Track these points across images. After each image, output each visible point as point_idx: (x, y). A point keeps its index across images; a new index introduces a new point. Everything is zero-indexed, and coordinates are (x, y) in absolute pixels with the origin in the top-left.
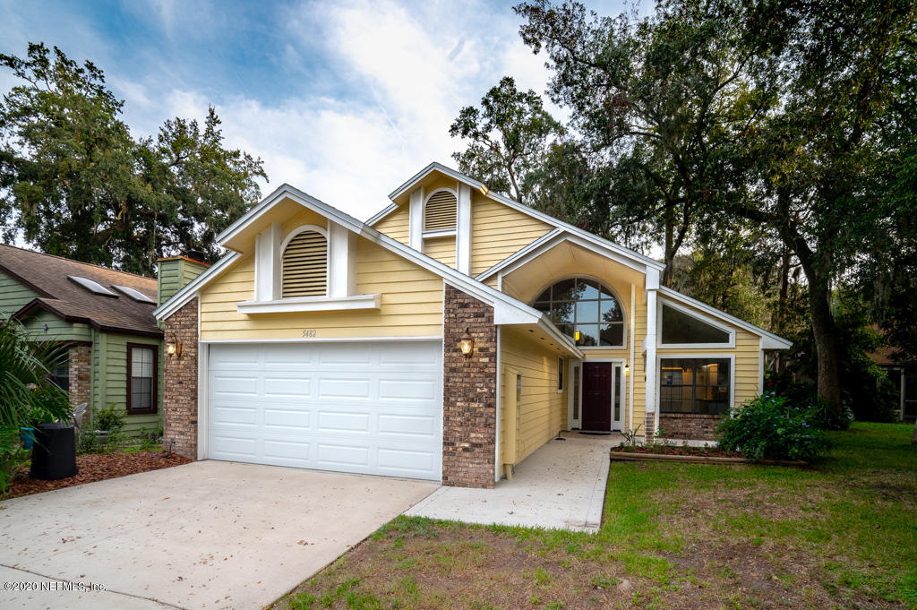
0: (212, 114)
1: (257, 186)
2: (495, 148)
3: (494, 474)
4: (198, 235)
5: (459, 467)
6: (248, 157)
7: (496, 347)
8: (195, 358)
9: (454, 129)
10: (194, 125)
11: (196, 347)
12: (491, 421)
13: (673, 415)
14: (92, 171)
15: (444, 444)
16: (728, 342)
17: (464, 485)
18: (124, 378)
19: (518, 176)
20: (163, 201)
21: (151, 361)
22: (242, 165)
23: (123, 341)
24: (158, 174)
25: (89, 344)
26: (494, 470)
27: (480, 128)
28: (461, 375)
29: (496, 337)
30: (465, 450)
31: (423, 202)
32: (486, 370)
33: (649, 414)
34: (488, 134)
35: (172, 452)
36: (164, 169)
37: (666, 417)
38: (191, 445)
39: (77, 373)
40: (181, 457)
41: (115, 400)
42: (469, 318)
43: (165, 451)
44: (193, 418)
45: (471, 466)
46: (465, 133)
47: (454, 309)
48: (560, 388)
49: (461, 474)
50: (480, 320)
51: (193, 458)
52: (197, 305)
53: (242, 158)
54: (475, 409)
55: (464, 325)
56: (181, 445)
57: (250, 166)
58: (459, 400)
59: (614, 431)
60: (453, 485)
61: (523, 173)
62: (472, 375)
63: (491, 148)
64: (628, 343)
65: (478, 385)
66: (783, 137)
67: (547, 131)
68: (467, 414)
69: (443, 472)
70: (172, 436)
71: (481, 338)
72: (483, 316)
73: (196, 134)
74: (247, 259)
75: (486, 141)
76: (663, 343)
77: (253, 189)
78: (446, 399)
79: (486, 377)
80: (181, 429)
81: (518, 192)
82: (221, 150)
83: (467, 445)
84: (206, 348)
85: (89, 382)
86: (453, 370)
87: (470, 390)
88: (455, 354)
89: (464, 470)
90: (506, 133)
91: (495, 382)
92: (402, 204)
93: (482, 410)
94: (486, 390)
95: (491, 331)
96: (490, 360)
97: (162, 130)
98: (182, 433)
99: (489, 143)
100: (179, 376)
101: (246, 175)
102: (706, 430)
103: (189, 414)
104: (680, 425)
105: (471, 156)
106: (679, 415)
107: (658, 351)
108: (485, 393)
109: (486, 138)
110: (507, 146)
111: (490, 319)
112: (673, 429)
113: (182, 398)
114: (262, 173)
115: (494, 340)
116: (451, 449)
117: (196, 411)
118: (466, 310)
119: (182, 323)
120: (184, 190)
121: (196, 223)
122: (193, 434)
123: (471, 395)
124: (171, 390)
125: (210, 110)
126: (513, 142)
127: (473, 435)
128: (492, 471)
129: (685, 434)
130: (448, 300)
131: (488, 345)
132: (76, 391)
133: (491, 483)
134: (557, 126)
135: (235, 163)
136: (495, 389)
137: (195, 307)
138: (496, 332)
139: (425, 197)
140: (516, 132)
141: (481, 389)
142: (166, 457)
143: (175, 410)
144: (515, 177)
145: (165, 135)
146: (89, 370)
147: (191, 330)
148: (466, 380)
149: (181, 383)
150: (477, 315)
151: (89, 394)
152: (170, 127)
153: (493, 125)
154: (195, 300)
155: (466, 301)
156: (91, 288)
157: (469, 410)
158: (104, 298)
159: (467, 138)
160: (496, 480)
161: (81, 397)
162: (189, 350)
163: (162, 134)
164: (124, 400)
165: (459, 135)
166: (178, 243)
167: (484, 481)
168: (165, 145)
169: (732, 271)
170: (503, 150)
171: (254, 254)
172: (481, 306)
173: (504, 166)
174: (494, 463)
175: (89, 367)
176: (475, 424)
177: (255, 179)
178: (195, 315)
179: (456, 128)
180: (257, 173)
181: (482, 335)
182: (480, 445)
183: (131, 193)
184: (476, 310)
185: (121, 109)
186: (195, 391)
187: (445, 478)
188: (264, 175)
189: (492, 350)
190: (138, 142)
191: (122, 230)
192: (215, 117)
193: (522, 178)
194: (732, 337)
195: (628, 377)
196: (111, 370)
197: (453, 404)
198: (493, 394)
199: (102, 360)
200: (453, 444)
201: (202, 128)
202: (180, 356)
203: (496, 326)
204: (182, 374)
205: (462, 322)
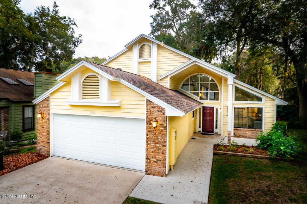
0: (55, 3)
1: (73, 29)
2: (167, 14)
3: (166, 172)
4: (50, 47)
5: (152, 168)
6: (69, 18)
7: (166, 124)
8: (49, 120)
9: (151, 6)
10: (48, 8)
11: (49, 115)
12: (165, 152)
13: (239, 129)
14: (9, 28)
15: (146, 159)
16: (261, 101)
17: (154, 175)
18: (22, 118)
19: (177, 23)
20: (36, 38)
21: (32, 111)
22: (67, 21)
23: (21, 105)
24: (34, 27)
25: (8, 107)
26: (166, 170)
27: (161, 6)
28: (152, 133)
29: (166, 120)
30: (154, 162)
31: (138, 49)
32: (163, 132)
33: (229, 132)
34: (164, 8)
35: (40, 153)
36: (37, 25)
37: (236, 129)
38: (47, 151)
39: (3, 118)
40: (44, 156)
41: (18, 127)
42: (156, 112)
43: (37, 153)
44: (48, 141)
45: (156, 168)
46: (155, 7)
47: (150, 109)
48: (193, 117)
49: (152, 171)
50: (160, 113)
51: (48, 156)
52: (49, 99)
53: (67, 19)
54: (158, 147)
55: (153, 115)
56: (43, 151)
57: (70, 21)
58: (152, 143)
59: (215, 133)
60: (150, 175)
61: (179, 22)
62: (157, 134)
63: (166, 13)
64: (221, 99)
65: (159, 138)
66: (285, 17)
67: (188, 7)
68: (155, 148)
69: (146, 169)
70: (40, 147)
71: (160, 120)
72: (161, 112)
73: (49, 11)
74: (68, 83)
75: (163, 10)
76: (235, 100)
77: (71, 30)
78: (147, 142)
79: (163, 135)
80: (43, 145)
81: (176, 30)
82: (59, 16)
83: (155, 160)
84: (53, 115)
85: (8, 121)
86: (149, 131)
87: (156, 140)
88: (150, 126)
89: (154, 169)
90: (171, 8)
91: (166, 137)
92: (130, 48)
93: (161, 147)
94: (162, 140)
95: (164, 118)
96: (164, 129)
97: (36, 10)
98: (44, 147)
99: (165, 11)
100: (42, 125)
101: (68, 25)
102: (252, 135)
103: (47, 139)
104: (242, 133)
105: (157, 15)
106: (241, 129)
107: (233, 104)
108: (162, 141)
109: (164, 9)
110: (172, 13)
111: (164, 113)
112: (239, 134)
113: (44, 133)
114: (75, 24)
115: (165, 121)
116: (149, 161)
117: (49, 138)
118: (154, 109)
119: (44, 105)
120: (45, 32)
121: (49, 43)
122: (48, 147)
123: (157, 141)
124: (39, 130)
125: (54, 2)
126: (175, 12)
127: (157, 156)
128: (165, 171)
129: (244, 136)
130: (147, 105)
131: (163, 123)
132: (3, 125)
133: (165, 175)
134: (192, 6)
135: (64, 21)
136: (166, 140)
137: (48, 100)
138: (166, 118)
139: (139, 46)
140: (176, 7)
141: (160, 139)
142: (38, 156)
143: (41, 138)
144: (176, 24)
145: (37, 12)
146: (8, 117)
147: (47, 108)
148: (155, 135)
149: (43, 128)
150: (159, 111)
151: (8, 125)
152: (39, 9)
153: (166, 4)
154: (49, 97)
155: (155, 106)
156: (8, 82)
157: (156, 147)
158: (14, 86)
159: (156, 9)
160: (167, 174)
161: (5, 127)
162: (46, 116)
163: (36, 12)
164: (21, 127)
165: (153, 8)
166: (42, 51)
167: (162, 174)
168: (37, 16)
169: (264, 59)
170: (171, 14)
171: (71, 81)
172: (160, 108)
173: (171, 20)
174: (166, 168)
175: (8, 116)
176: (158, 152)
177: (72, 26)
178: (48, 103)
179: (152, 6)
180: (73, 24)
181: (161, 119)
182: (160, 160)
183: (24, 35)
184: (158, 109)
185: (20, 3)
186: (49, 131)
187: (146, 172)
188: (76, 25)
189: (165, 125)
190: (26, 15)
191: (21, 47)
192: (56, 4)
193: (178, 24)
194: (263, 100)
195: (221, 112)
196: (16, 116)
197: (149, 144)
198: (165, 142)
199: (13, 113)
200: (149, 159)
201: (51, 9)
202: (43, 118)
203: (166, 116)
204: (44, 125)
205: (153, 113)
